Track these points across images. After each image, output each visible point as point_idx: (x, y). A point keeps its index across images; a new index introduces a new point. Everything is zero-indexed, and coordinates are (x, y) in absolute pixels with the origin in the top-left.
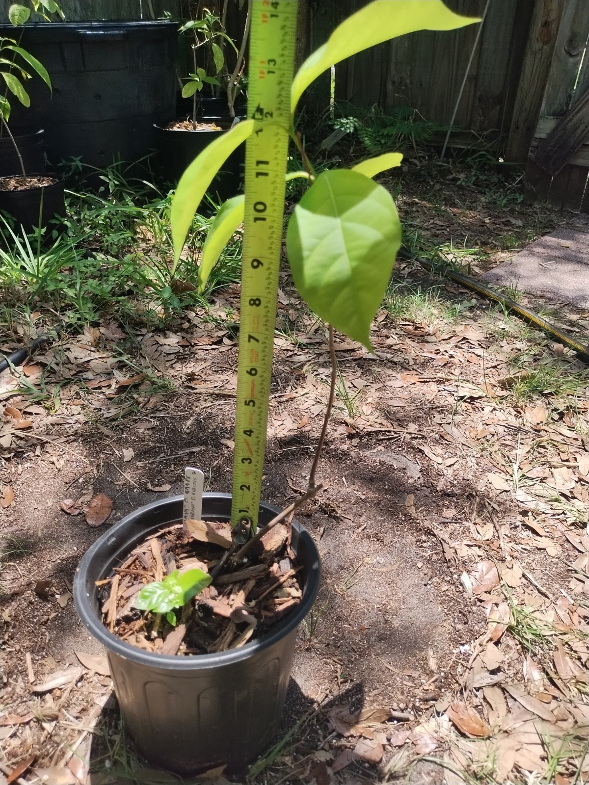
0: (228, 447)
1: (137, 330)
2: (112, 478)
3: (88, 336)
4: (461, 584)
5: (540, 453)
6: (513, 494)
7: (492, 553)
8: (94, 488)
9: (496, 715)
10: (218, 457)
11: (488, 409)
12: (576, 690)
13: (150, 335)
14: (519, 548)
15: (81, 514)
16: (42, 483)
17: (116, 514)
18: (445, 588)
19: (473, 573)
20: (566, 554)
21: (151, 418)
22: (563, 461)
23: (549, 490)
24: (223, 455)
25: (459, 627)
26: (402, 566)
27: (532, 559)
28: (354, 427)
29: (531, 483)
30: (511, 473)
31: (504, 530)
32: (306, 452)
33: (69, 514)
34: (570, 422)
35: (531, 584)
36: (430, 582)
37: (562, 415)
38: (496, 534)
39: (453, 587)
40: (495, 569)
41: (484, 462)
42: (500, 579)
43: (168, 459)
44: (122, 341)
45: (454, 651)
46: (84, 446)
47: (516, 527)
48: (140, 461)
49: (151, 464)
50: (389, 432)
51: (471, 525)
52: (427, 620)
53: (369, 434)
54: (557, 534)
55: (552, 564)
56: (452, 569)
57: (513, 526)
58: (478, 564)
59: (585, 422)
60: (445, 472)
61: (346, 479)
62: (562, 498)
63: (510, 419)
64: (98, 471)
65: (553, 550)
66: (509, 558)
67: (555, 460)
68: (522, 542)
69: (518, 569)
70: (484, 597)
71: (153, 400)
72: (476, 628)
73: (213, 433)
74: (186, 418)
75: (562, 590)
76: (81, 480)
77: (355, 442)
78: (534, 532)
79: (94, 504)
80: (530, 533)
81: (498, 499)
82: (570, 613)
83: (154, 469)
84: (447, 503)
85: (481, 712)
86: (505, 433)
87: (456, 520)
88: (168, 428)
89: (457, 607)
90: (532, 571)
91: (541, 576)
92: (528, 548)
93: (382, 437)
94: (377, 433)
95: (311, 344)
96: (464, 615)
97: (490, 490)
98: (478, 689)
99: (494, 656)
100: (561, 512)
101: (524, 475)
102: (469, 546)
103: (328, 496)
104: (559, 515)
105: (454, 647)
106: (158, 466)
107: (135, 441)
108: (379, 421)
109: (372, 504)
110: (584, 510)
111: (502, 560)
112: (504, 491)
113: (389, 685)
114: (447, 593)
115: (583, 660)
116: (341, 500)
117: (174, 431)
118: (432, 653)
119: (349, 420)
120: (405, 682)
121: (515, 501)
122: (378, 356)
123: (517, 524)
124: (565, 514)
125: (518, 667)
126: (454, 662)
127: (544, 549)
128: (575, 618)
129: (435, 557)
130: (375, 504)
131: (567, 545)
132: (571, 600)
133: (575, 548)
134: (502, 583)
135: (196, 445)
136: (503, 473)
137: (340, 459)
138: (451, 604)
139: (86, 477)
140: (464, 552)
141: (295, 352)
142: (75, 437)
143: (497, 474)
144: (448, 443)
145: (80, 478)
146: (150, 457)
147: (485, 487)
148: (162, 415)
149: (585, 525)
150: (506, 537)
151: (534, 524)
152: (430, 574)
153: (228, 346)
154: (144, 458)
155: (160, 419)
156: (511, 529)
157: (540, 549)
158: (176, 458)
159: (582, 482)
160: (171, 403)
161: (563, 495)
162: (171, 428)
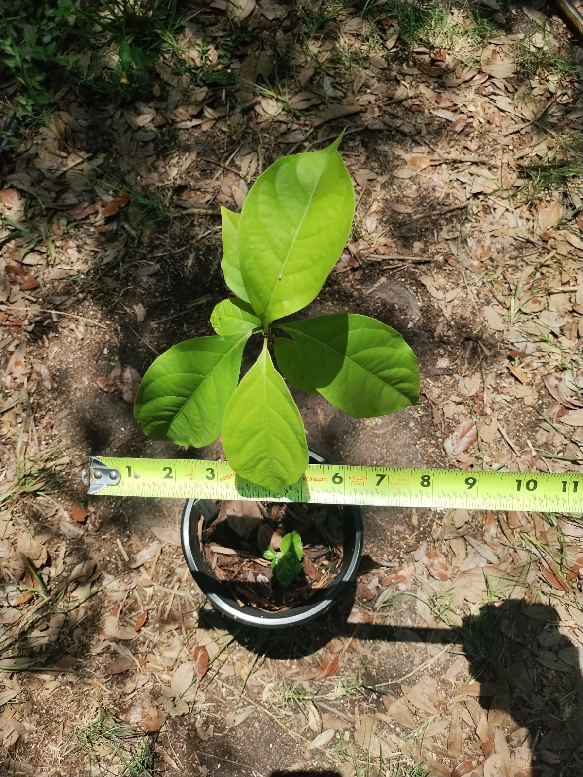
1: (103, 111)
2: (133, 345)
4: (444, 449)
5: (542, 274)
6: (506, 334)
7: (475, 408)
8: (120, 359)
9: (457, 559)
11: (500, 211)
13: (119, 113)
14: (499, 398)
15: (117, 391)
16: (72, 356)
18: (431, 450)
19: (456, 433)
20: (540, 402)
21: (150, 260)
22: (563, 284)
23: (541, 328)
26: (396, 427)
27: (509, 409)
28: (357, 257)
29: (525, 319)
30: (508, 306)
31: (490, 380)
33: (107, 392)
35: (504, 438)
36: (418, 442)
37: (576, 212)
38: (482, 385)
39: (437, 450)
40: (475, 427)
41: (484, 292)
42: (478, 435)
43: (180, 316)
45: (433, 510)
46: (95, 305)
47: (501, 374)
48: (153, 321)
49: (165, 323)
50: (393, 260)
51: (461, 379)
53: (372, 264)
54: (537, 380)
55: (526, 414)
56: (438, 434)
57: (499, 372)
58: (461, 423)
60: (444, 310)
62: (551, 337)
63: (520, 224)
64: (117, 337)
65: (530, 397)
66: (489, 411)
67: (555, 284)
68: (505, 391)
69: (495, 424)
70: (462, 457)
71: (147, 232)
74: (185, 257)
75: (529, 442)
76: (106, 351)
77: (358, 275)
78: (516, 379)
79: (125, 379)
80: (513, 380)
81: (490, 341)
82: (530, 467)
83: (168, 330)
84: (442, 351)
85: (446, 556)
86: (512, 247)
87: (448, 372)
88: (170, 273)
91: (514, 428)
92: (508, 399)
93: (385, 267)
94: (380, 263)
95: (306, 110)
97: (483, 329)
98: (446, 540)
99: (462, 515)
100: (546, 353)
101: (520, 310)
102: (456, 402)
104: (543, 357)
106: (171, 326)
107: (143, 295)
108: (383, 241)
110: (568, 351)
111: (483, 414)
112: (498, 331)
113: (382, 539)
114: (432, 455)
117: (178, 279)
118: (415, 511)
119: (353, 248)
120: (393, 537)
121: (505, 342)
122: (385, 124)
123: (503, 371)
124: (550, 357)
125: (480, 519)
126: (431, 520)
127: (522, 398)
129: (425, 419)
131: (543, 392)
132: (534, 452)
133: (550, 395)
134: (479, 440)
135: (201, 296)
136: (500, 306)
139: (109, 346)
140: (451, 410)
141: (289, 126)
142: (84, 294)
143: (495, 307)
144: (451, 268)
145: (104, 348)
146: (161, 314)
147: (480, 326)
148: (160, 255)
149: (564, 369)
150: (490, 388)
151: (518, 371)
152: (420, 436)
153: (211, 120)
154: (156, 317)
155: (160, 260)
156: (496, 376)
157: (518, 399)
158: (186, 314)
159: (575, 314)
160: (166, 235)
161: (552, 333)
162: (173, 273)
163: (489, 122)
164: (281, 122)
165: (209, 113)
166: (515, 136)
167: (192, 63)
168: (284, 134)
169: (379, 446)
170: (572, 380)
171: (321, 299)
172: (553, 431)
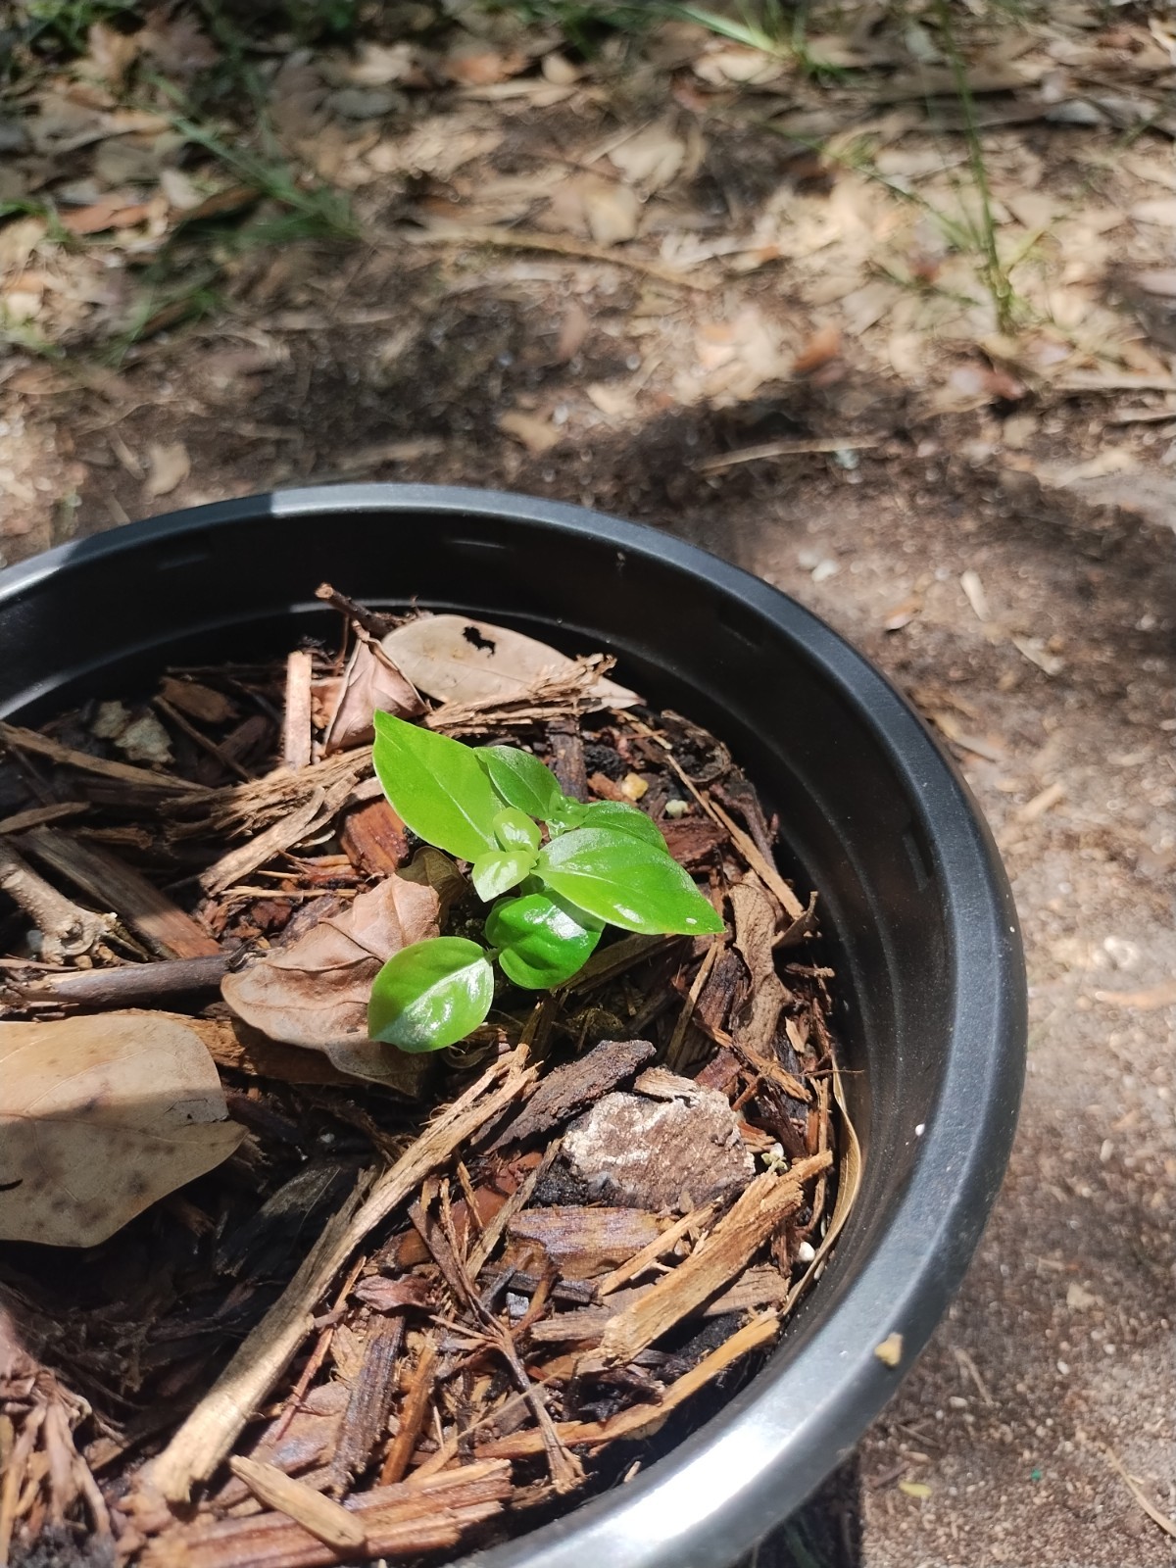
0: (521, 446)
1: (260, 38)
3: (101, 63)
13: (304, 55)
21: (261, 333)
28: (1016, 370)
32: (823, 468)
44: (205, 77)
46: (28, 434)
50: (1156, 394)
53: (1075, 401)
64: (55, 529)
71: (278, 270)
73: (475, 391)
74: (384, 334)
77: (1019, 429)
88: (316, 373)
93: (1127, 416)
94: (1105, 399)
95: (855, 71)
103: (901, 655)
107: (197, 420)
108: (1113, 349)
109: (1088, 696)
116: (955, 674)
117: (335, 384)
119: (1000, 346)
122: (1103, 110)
135: (406, 435)
137: (958, 497)
141: (798, 100)
148: (301, 325)
153: (562, 84)
154: (215, 482)
160: (337, 280)
162: (327, 372)
165: (557, 68)
169: (1128, 1068)
171: (866, 484)
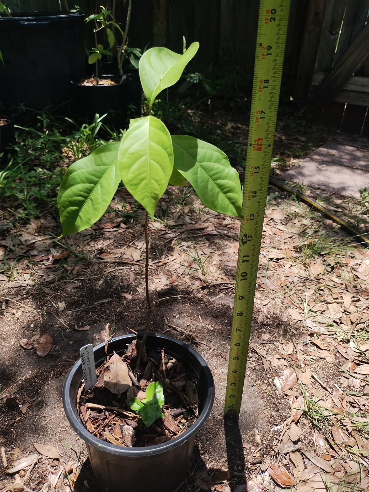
0: (126, 299)
2: (52, 323)
3: (33, 226)
4: (274, 385)
5: (320, 294)
6: (304, 322)
7: (293, 363)
8: (40, 330)
9: (298, 470)
10: (120, 305)
11: (287, 266)
12: (346, 451)
14: (309, 358)
15: (33, 348)
16: (7, 328)
17: (55, 347)
18: (265, 388)
19: (282, 377)
20: (338, 361)
21: (76, 280)
22: (334, 299)
23: (326, 319)
24: (123, 304)
25: (274, 413)
27: (317, 365)
28: (205, 282)
29: (315, 315)
30: (303, 308)
31: (300, 347)
32: (176, 300)
33: (25, 349)
34: (338, 273)
35: (317, 382)
36: (255, 384)
37: (333, 268)
38: (295, 350)
39: (269, 387)
40: (294, 374)
41: (286, 302)
42: (298, 379)
43: (88, 308)
44: (55, 228)
45: (271, 430)
46: (33, 301)
47: (307, 344)
48: (70, 310)
49: (77, 312)
50: (227, 284)
51: (279, 344)
52: (254, 409)
53: (214, 286)
54: (332, 348)
55: (329, 368)
56: (268, 375)
57: (305, 343)
58: (284, 371)
59: (347, 272)
60: (262, 309)
61: (201, 317)
62: (334, 324)
63: (301, 272)
64: (43, 318)
65: (330, 358)
66: (303, 365)
67: (330, 299)
68: (311, 354)
69: (309, 373)
70: (288, 392)
71: (77, 268)
72: (284, 414)
73: (116, 289)
74: (98, 280)
75: (336, 385)
76: (32, 325)
77: (206, 291)
78: (318, 347)
79: (41, 341)
80: (315, 348)
81: (295, 326)
82: (341, 400)
83: (79, 315)
84: (264, 330)
85: (288, 469)
86: (299, 282)
87: (270, 342)
88: (87, 287)
89: (272, 401)
90: (317, 373)
91: (323, 376)
92: (315, 358)
93: (223, 288)
94: (219, 285)
95: (176, 226)
96: (276, 406)
97: (290, 320)
98: (286, 454)
99: (295, 432)
100: (334, 333)
101: (311, 310)
102: (278, 358)
103: (190, 329)
104: (332, 335)
105: (272, 427)
106: (81, 313)
107: (66, 297)
108: (220, 276)
109: (218, 333)
110: (348, 331)
111: (299, 367)
112: (299, 321)
113: (232, 455)
114: (266, 391)
115: (350, 431)
116: (198, 332)
117: (91, 290)
118: (257, 432)
119: (202, 277)
120: (241, 452)
121: (305, 327)
122: (218, 232)
123: (307, 342)
124: (337, 334)
125: (310, 437)
126: (271, 437)
127: (324, 358)
128: (344, 403)
129: (258, 368)
130: (220, 333)
131: (338, 355)
132: (341, 391)
133: (343, 357)
134: (299, 382)
135: (105, 298)
136: (298, 309)
137: (197, 303)
138: (269, 398)
139: (35, 323)
140: (276, 363)
141: (167, 231)
142: (27, 296)
143: (294, 309)
144: (263, 290)
145: (32, 323)
146: (76, 307)
147: (287, 319)
148: (83, 278)
149: (348, 341)
150: (301, 351)
151: (318, 342)
152: (255, 379)
153: (124, 228)
154: (72, 308)
155: (82, 281)
156: (304, 345)
157: (321, 358)
158: (93, 307)
159: (346, 313)
160: (88, 270)
161: (335, 322)
162: (89, 287)
163: (274, 234)
164: (162, 230)
165: (123, 225)
166: (290, 239)
167: (117, 209)
168: (164, 234)
170: (355, 346)
171: (183, 302)
172: (351, 378)
